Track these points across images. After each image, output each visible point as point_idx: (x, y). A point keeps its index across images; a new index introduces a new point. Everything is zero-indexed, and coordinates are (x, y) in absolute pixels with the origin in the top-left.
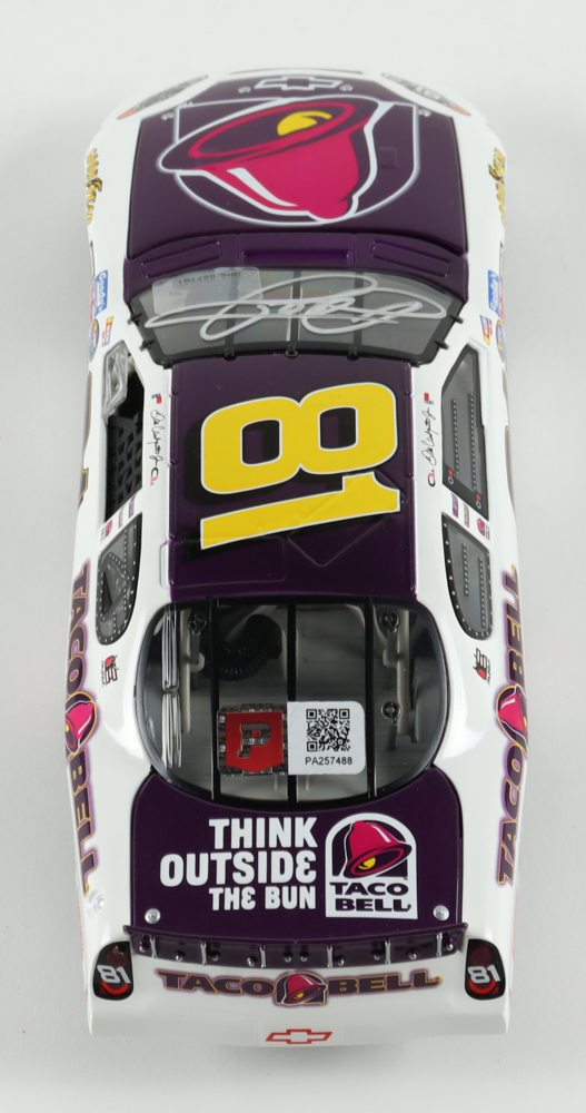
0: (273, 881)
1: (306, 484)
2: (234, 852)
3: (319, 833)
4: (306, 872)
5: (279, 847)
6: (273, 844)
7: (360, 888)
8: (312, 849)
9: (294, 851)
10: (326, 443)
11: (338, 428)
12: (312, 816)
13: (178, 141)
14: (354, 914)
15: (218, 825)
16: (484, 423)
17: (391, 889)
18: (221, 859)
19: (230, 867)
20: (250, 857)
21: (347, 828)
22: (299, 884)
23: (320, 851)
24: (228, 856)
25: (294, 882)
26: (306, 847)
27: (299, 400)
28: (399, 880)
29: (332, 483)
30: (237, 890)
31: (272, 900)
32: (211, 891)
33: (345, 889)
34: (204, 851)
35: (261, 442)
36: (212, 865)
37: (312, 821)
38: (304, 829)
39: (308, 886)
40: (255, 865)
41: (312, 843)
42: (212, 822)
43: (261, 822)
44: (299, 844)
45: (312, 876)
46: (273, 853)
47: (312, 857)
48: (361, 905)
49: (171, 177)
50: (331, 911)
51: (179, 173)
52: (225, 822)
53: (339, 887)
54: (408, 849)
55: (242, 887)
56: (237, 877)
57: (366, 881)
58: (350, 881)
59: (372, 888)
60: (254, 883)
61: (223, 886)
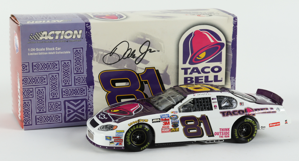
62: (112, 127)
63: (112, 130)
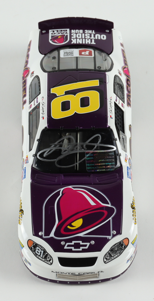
0: (81, 34)
1: (74, 92)
2: (90, 39)
3: (71, 41)
4: (74, 35)
5: (80, 39)
6: (81, 39)
7: (61, 33)
8: (72, 38)
9: (76, 38)
10: (69, 102)
11: (65, 106)
12: (72, 44)
13: (110, 218)
14: (63, 29)
15: (93, 43)
16: (29, 135)
17: (55, 34)
18: (92, 37)
19: (91, 36)
20: (86, 37)
21: (64, 42)
22: (75, 33)
23: (70, 38)
24: (91, 38)
25: (76, 34)
26: (74, 39)
27: (75, 113)
28: (53, 35)
29: (67, 93)
30: (89, 33)
31: (81, 31)
32: (95, 33)
33: (65, 33)
34: (96, 39)
35: (85, 102)
36: (94, 36)
37: (72, 43)
38: (74, 42)
39: (73, 33)
40: (85, 36)
41: (72, 39)
42: (95, 43)
43: (84, 43)
44: (75, 39)
45: (72, 35)
46: (81, 38)
47: (72, 37)
48: (62, 31)
49: (112, 205)
50: (68, 30)
51: (109, 206)
52: (92, 43)
53: (66, 33)
54: (51, 40)
55: (88, 33)
56: (89, 35)
57: (60, 34)
58: (64, 34)
59: (59, 33)
60: (85, 34)
61: (92, 34)
62: (122, 245)
63: (125, 247)
